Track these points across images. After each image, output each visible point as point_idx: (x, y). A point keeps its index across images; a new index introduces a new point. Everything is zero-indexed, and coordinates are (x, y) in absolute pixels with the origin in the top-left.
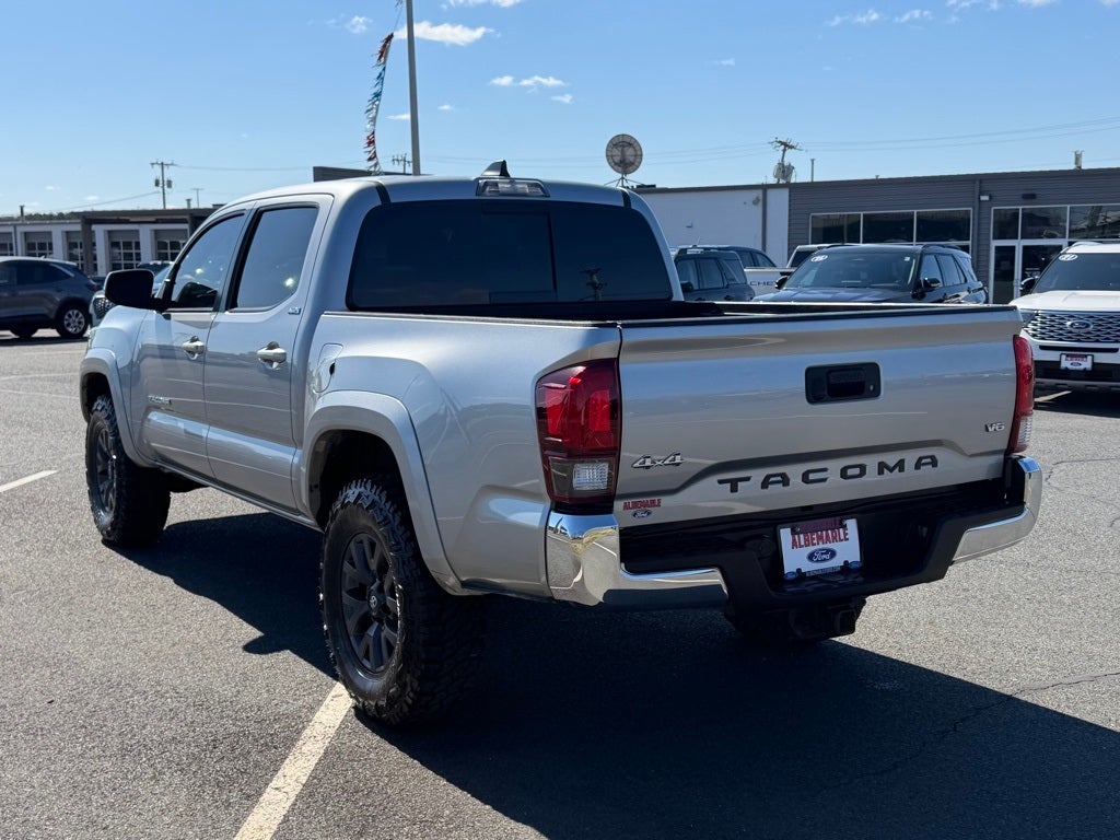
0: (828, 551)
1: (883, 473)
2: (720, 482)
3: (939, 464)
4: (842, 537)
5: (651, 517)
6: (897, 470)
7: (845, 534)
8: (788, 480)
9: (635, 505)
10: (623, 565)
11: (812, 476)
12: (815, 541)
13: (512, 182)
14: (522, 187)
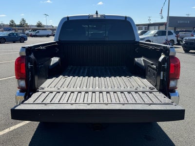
13: (97, 15)
14: (99, 16)
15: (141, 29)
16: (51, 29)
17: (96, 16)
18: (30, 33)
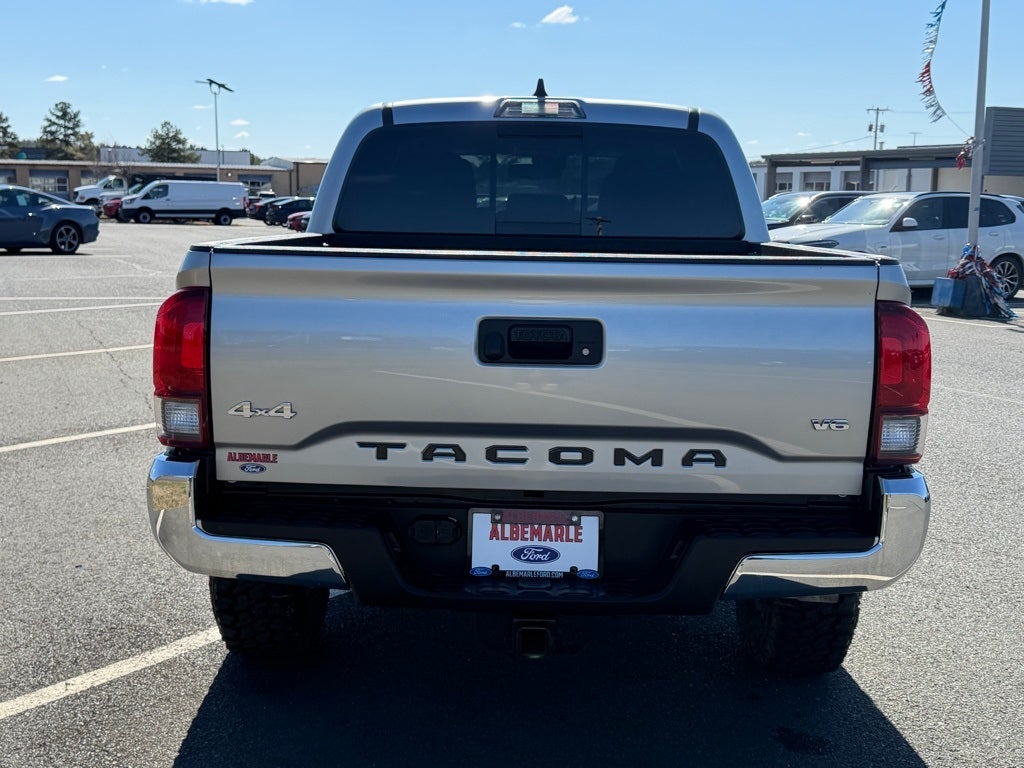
0: (545, 551)
1: (623, 464)
2: (362, 445)
3: (728, 463)
4: (572, 536)
5: (263, 473)
6: (650, 461)
7: (577, 534)
8: (464, 455)
9: (243, 457)
10: (199, 522)
11: (501, 454)
12: (527, 536)
13: (542, 103)
14: (551, 108)
15: (820, 187)
16: (242, 176)
17: (533, 108)
18: (108, 196)
